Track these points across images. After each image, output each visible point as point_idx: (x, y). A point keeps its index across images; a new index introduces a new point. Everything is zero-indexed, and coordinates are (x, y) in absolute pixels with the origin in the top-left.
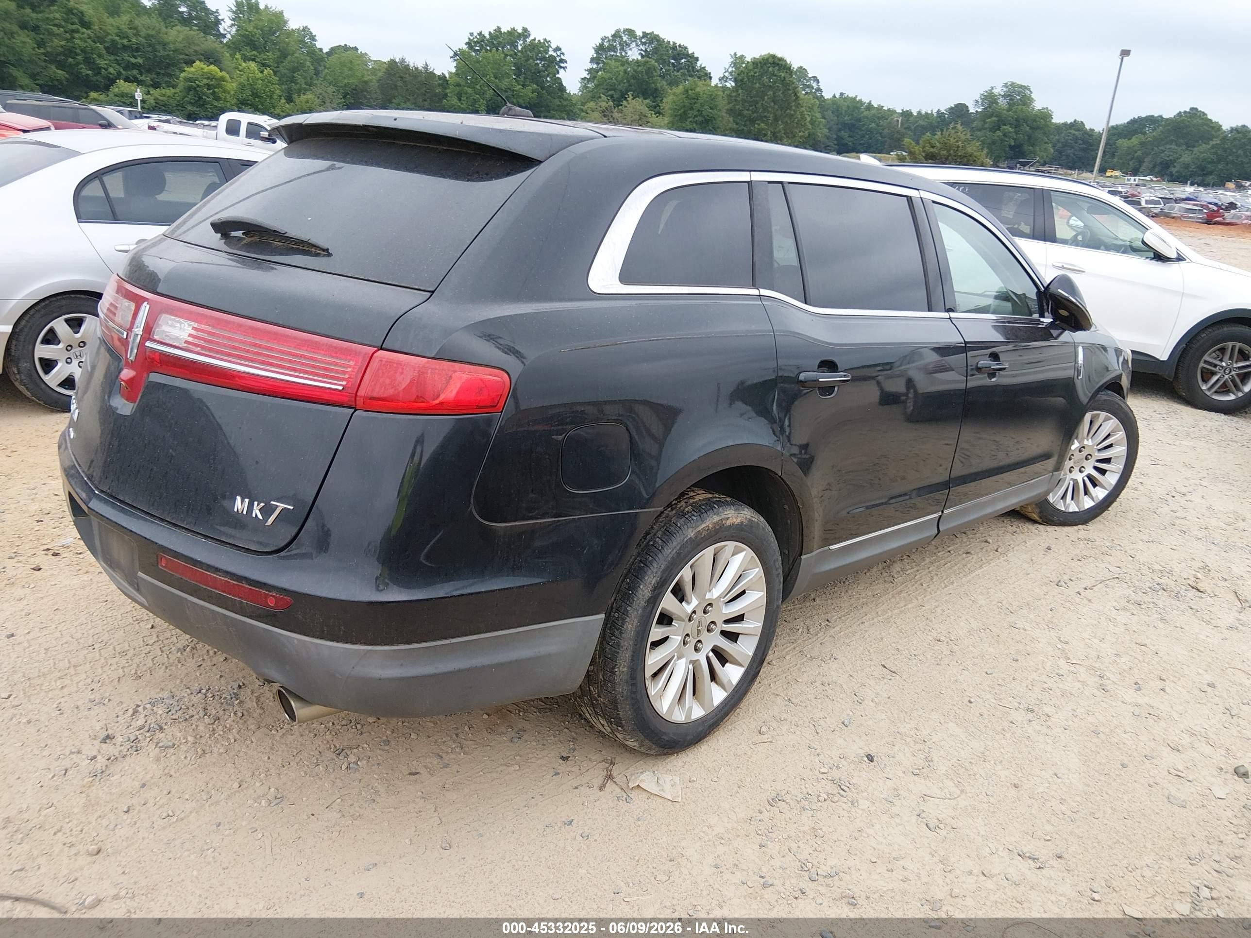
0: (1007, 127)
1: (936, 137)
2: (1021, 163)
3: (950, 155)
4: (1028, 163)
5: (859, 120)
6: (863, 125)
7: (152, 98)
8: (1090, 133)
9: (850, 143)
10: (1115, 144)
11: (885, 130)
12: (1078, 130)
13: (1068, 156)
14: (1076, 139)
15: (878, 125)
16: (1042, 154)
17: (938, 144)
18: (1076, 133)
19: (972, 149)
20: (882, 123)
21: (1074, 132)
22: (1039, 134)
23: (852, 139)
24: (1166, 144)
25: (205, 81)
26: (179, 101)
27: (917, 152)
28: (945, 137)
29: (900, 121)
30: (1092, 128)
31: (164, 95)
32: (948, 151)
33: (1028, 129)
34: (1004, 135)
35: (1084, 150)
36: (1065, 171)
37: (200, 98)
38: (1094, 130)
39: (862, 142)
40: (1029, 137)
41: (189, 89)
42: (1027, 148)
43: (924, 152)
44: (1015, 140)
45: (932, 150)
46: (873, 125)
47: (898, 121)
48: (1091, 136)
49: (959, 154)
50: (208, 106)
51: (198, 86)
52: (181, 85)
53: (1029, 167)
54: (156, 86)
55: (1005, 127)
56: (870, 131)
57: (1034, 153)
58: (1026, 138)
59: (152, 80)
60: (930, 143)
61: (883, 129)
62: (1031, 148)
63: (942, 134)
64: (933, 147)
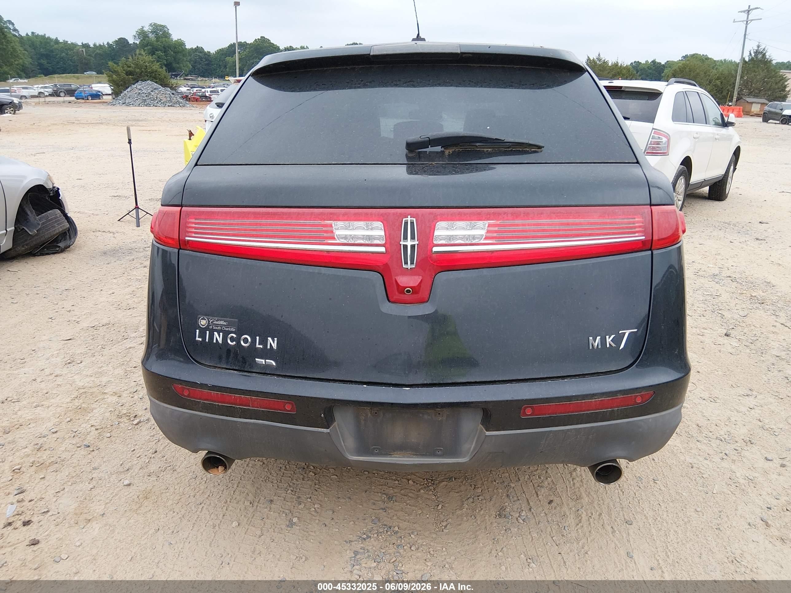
0: (160, 52)
1: (129, 60)
2: (174, 75)
3: (142, 72)
4: (179, 75)
5: (52, 51)
6: (57, 55)
8: (208, 54)
9: (50, 68)
10: (224, 60)
11: (75, 57)
12: (201, 52)
13: (199, 69)
14: (201, 58)
15: (67, 54)
16: (185, 68)
17: (132, 65)
18: (200, 54)
19: (156, 67)
20: (70, 53)
21: (199, 54)
22: (180, 56)
23: (50, 65)
24: (253, 58)
27: (120, 71)
28: (135, 60)
29: (84, 51)
30: (209, 51)
32: (141, 69)
33: (172, 53)
34: (159, 57)
35: (208, 64)
36: (202, 78)
38: (210, 52)
39: (58, 66)
40: (175, 59)
42: (175, 65)
43: (124, 70)
44: (167, 60)
45: (129, 69)
46: (64, 54)
47: (83, 51)
48: (209, 56)
49: (149, 71)
53: (180, 77)
55: (157, 52)
56: (62, 58)
57: (180, 68)
58: (173, 58)
60: (126, 64)
61: (72, 57)
62: (177, 65)
63: (133, 58)
64: (130, 67)
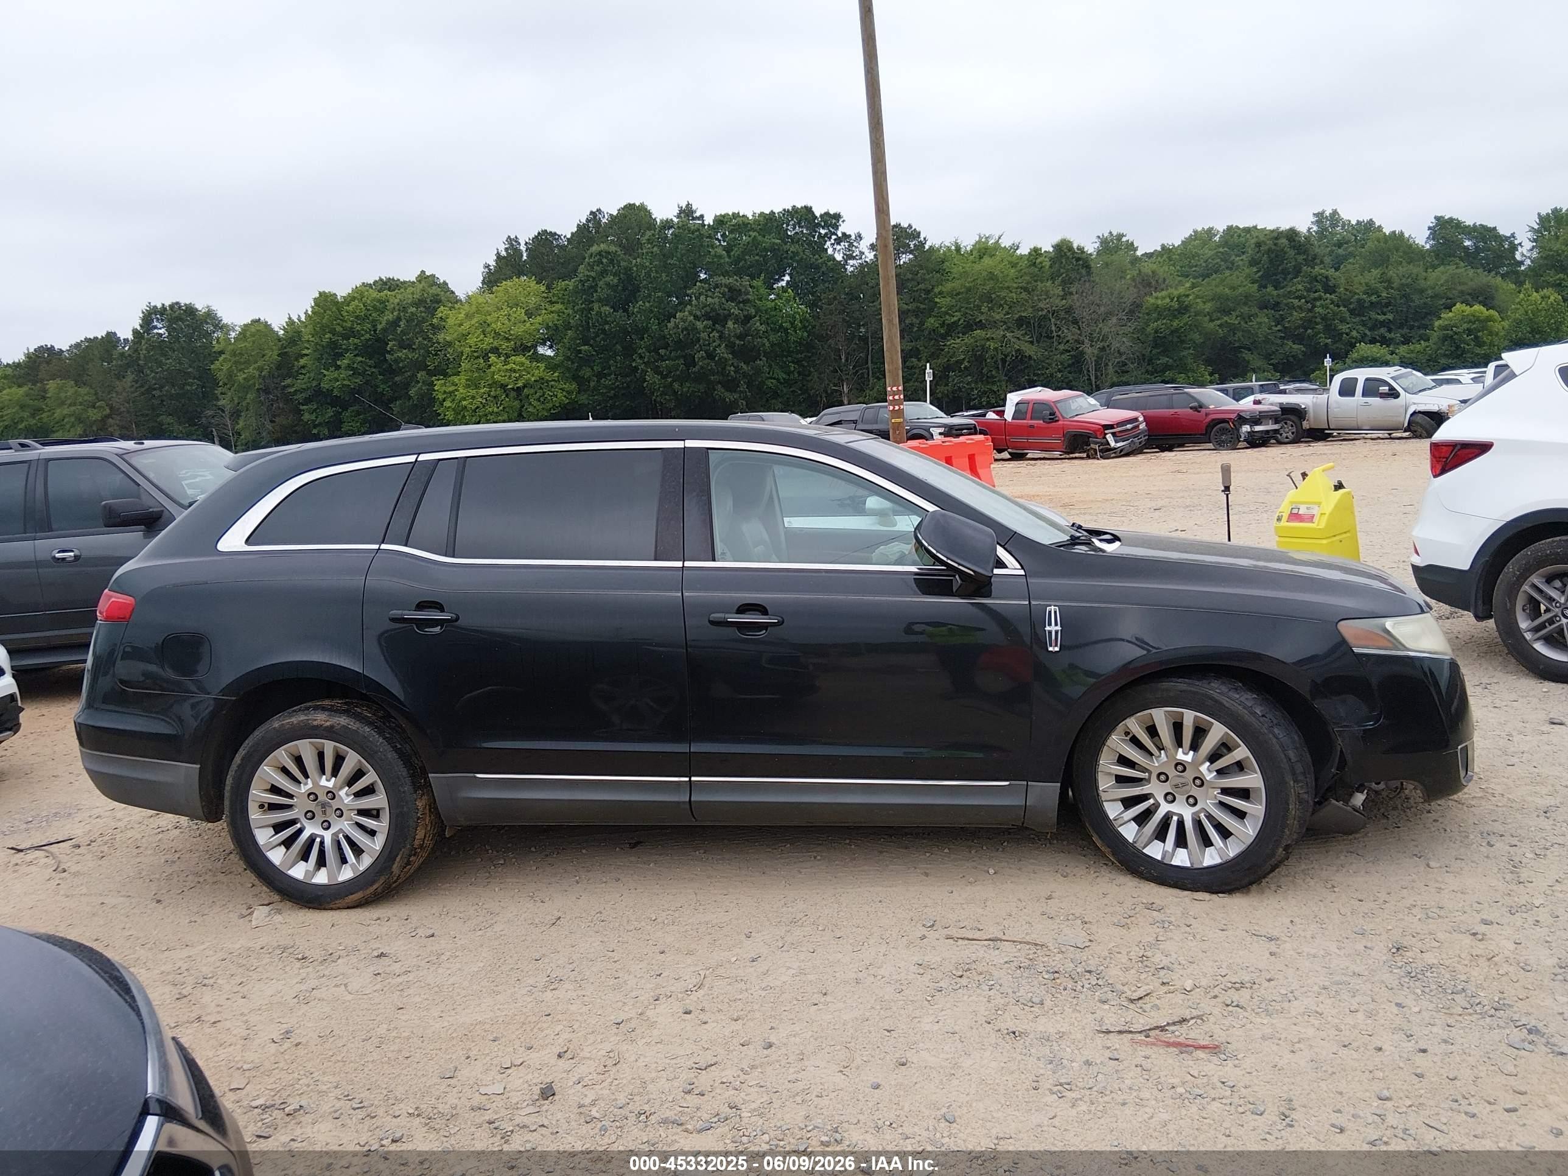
7: (1398, 357)
25: (1465, 326)
26: (1430, 355)
31: (1412, 352)
37: (1458, 347)
41: (1445, 338)
50: (1469, 355)
51: (1456, 333)
52: (1435, 336)
54: (1406, 341)
59: (1402, 336)
